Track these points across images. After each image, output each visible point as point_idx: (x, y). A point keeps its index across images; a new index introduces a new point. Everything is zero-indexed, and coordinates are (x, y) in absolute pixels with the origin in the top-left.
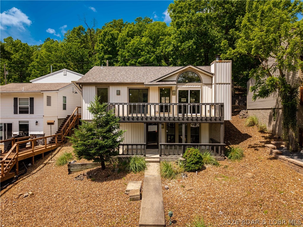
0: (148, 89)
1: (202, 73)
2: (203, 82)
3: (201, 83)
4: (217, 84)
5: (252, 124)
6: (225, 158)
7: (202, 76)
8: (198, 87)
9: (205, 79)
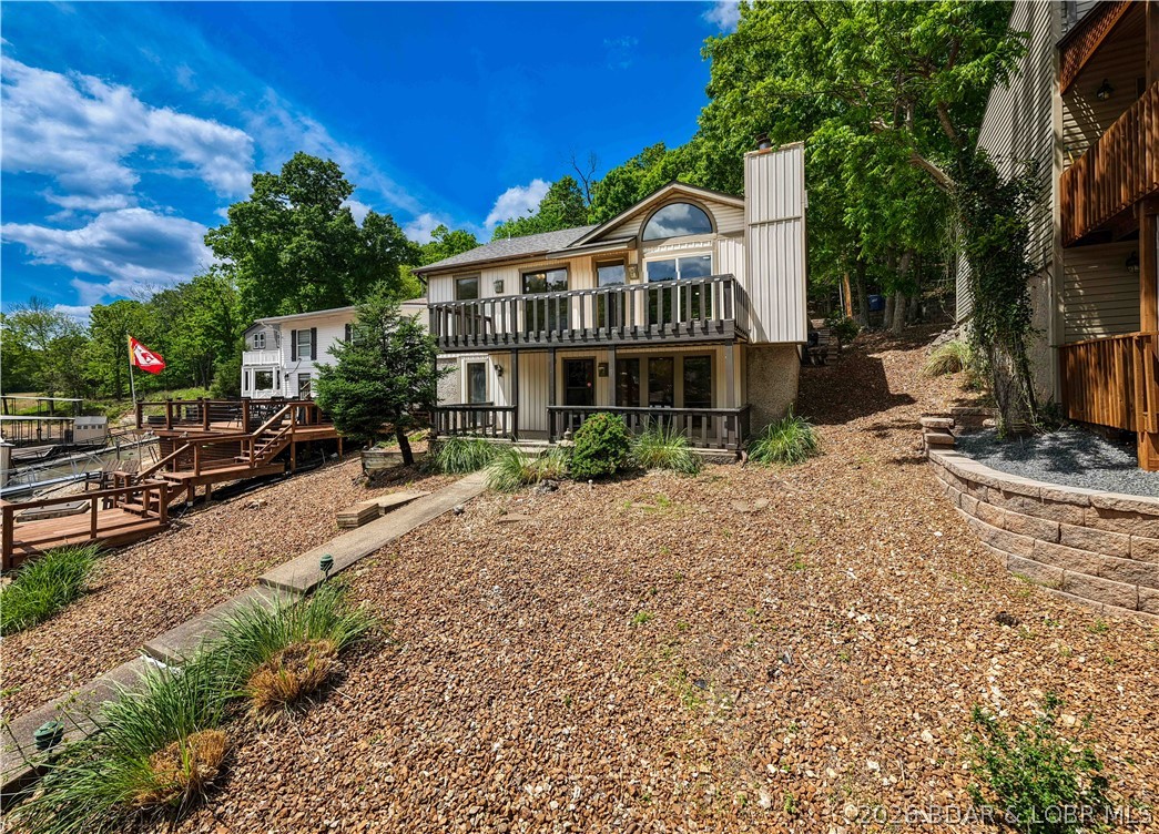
0: (566, 268)
1: (716, 202)
2: (718, 229)
3: (714, 234)
4: (754, 225)
5: (948, 365)
6: (739, 457)
7: (716, 211)
8: (705, 245)
9: (724, 219)
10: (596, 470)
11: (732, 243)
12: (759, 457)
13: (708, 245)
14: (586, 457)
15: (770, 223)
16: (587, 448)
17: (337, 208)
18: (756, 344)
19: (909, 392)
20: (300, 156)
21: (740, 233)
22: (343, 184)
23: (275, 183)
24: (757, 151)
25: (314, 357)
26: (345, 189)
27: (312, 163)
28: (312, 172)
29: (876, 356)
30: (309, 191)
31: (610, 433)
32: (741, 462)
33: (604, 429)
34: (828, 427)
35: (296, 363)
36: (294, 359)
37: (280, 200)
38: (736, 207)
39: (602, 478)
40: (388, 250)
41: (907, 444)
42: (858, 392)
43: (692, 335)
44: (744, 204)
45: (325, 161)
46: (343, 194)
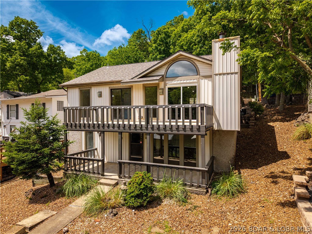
0: (131, 88)
1: (199, 61)
2: (200, 74)
3: (198, 76)
4: (216, 75)
5: (304, 136)
6: (207, 192)
7: (200, 65)
8: (194, 81)
9: (203, 69)
10: (136, 204)
11: (206, 81)
12: (216, 193)
13: (195, 81)
14: (132, 197)
15: (224, 74)
16: (133, 192)
17: (35, 42)
18: (217, 130)
19: (286, 150)
20: (17, 18)
21: (210, 76)
22: (39, 32)
23: (5, 31)
24: (217, 40)
25: (17, 118)
26: (39, 34)
27: (23, 22)
28: (23, 26)
29: (271, 124)
30: (21, 34)
31: (144, 185)
32: (209, 194)
33: (141, 182)
34: (249, 170)
35: (9, 120)
36: (8, 118)
37: (8, 38)
38: (208, 64)
39: (139, 208)
40: (58, 61)
41: (286, 190)
42: (263, 147)
43: (185, 131)
44: (212, 63)
45: (29, 21)
46: (38, 36)
